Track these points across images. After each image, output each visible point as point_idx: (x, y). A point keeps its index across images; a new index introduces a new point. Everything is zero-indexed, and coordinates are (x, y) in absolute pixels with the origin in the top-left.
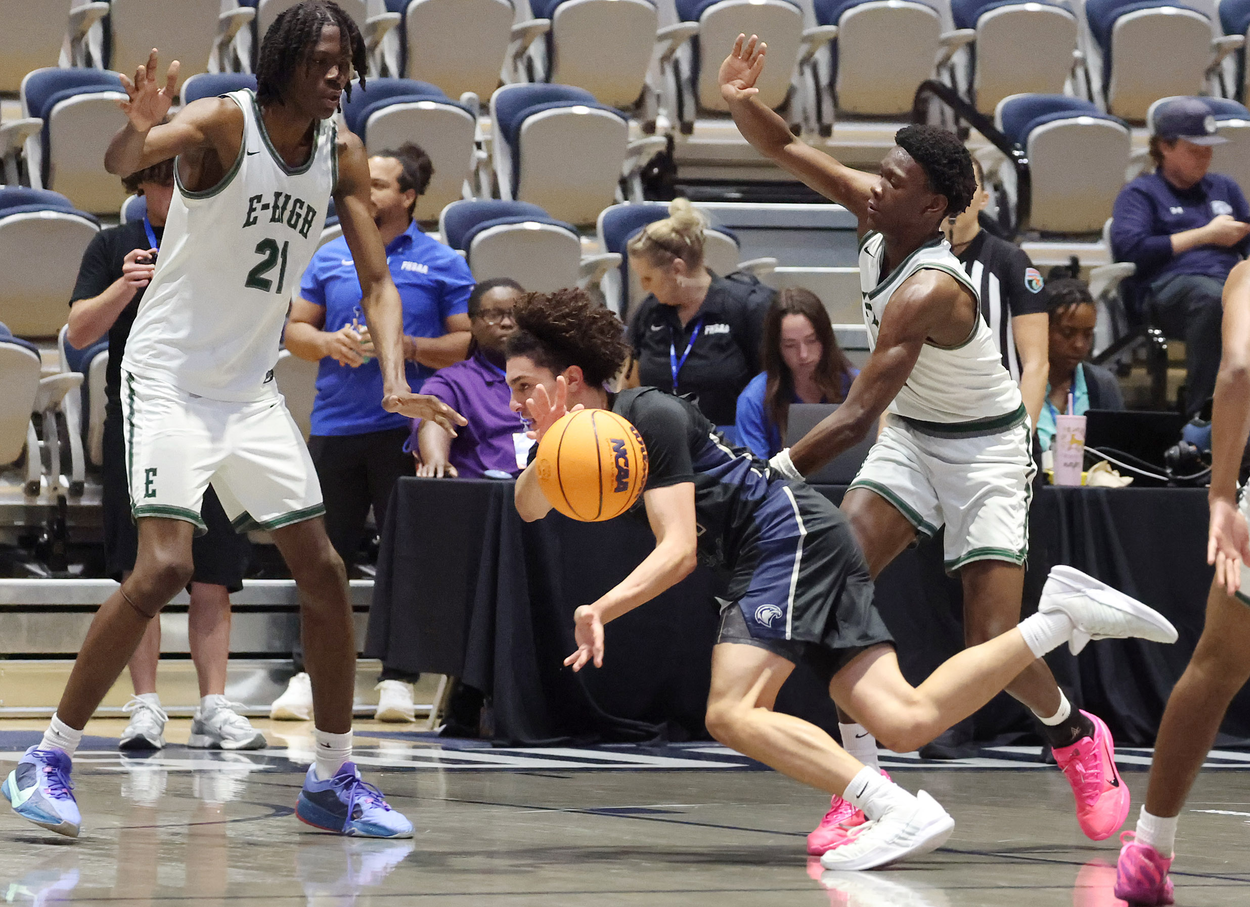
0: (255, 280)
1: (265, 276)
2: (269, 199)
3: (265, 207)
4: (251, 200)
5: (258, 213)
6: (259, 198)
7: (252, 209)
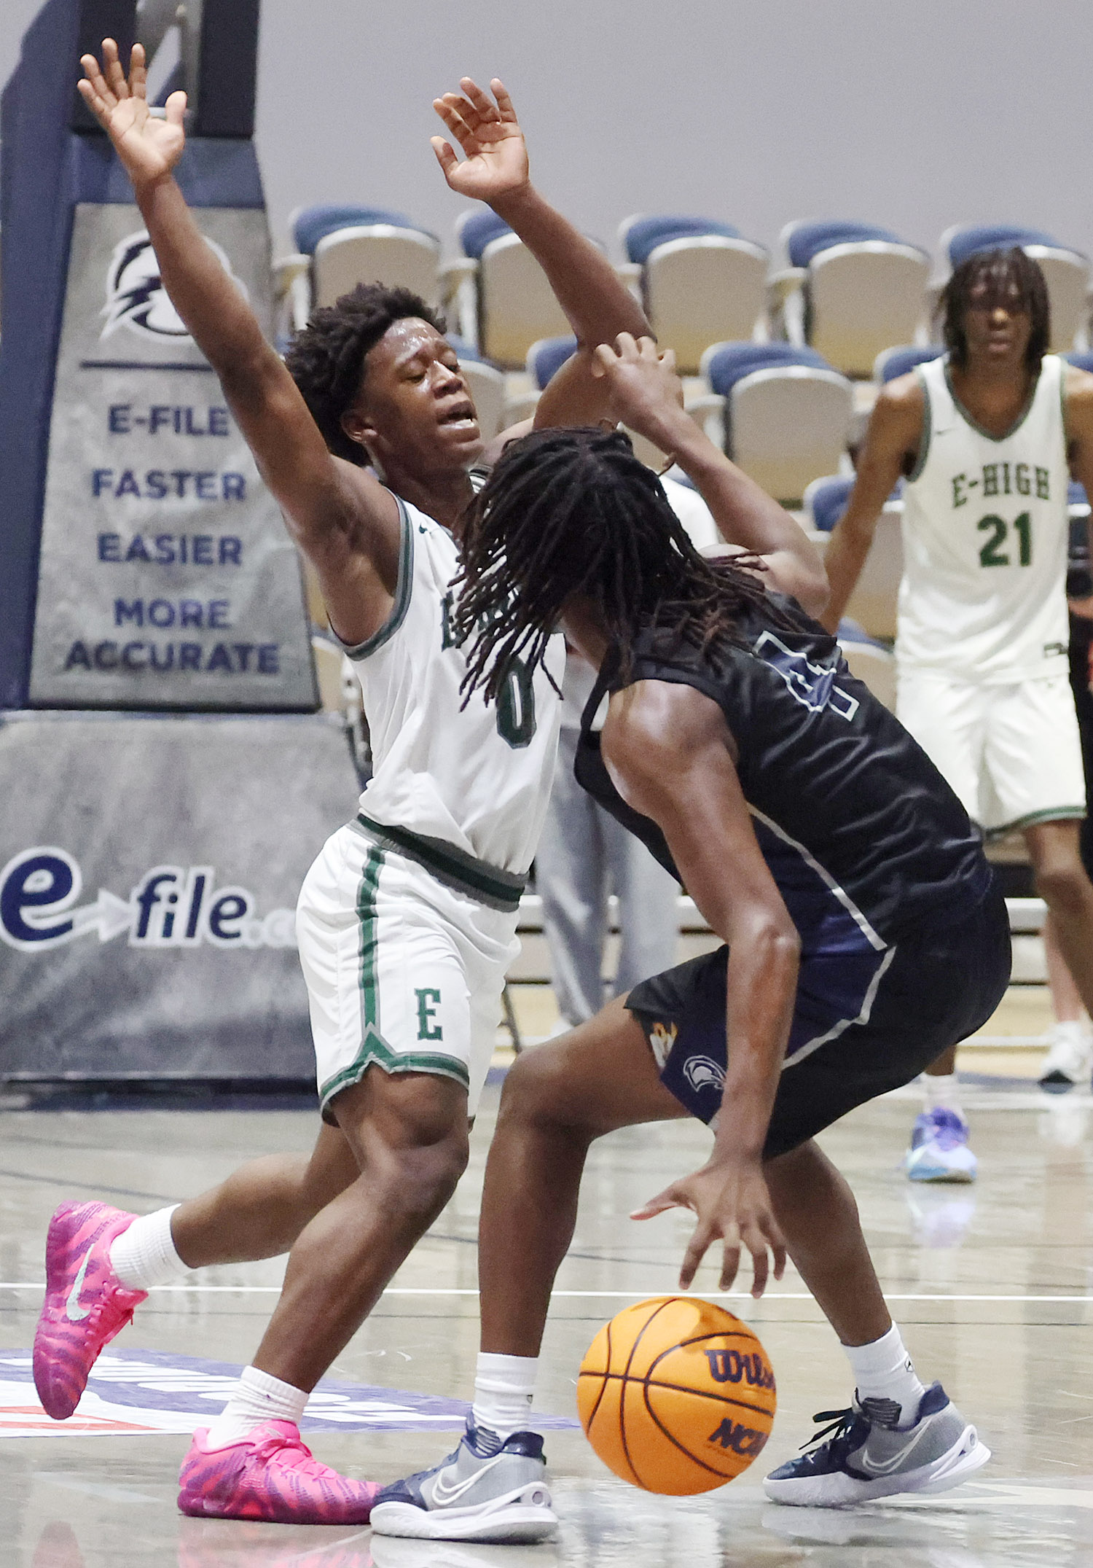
0: (989, 557)
1: (1000, 551)
2: (978, 475)
3: (973, 484)
4: (955, 481)
5: (966, 491)
6: (962, 477)
7: (957, 490)
